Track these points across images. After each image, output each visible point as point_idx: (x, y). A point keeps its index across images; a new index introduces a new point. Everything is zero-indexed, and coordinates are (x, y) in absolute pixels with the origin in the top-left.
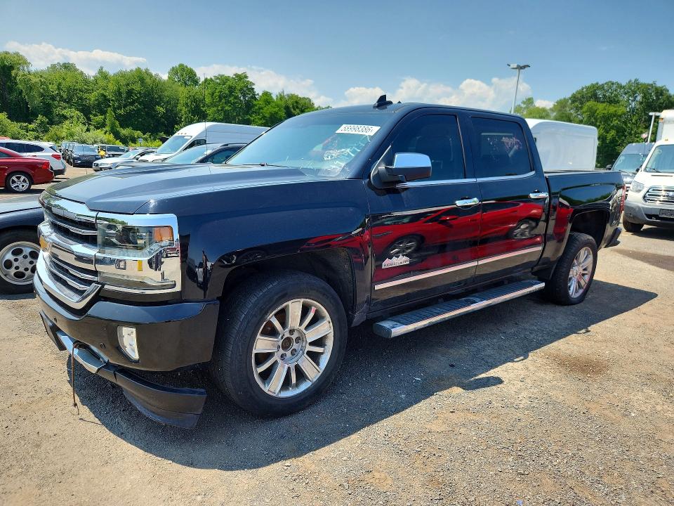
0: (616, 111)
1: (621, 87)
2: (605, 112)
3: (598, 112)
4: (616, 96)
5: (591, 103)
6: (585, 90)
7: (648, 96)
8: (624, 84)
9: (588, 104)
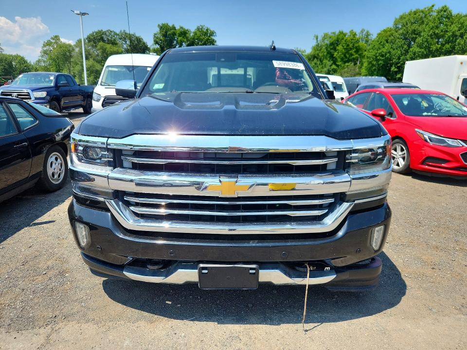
0: (117, 50)
1: (116, 34)
2: (112, 50)
3: (107, 50)
4: (115, 40)
5: (101, 43)
6: (94, 34)
7: (133, 42)
8: (118, 33)
9: (100, 44)
